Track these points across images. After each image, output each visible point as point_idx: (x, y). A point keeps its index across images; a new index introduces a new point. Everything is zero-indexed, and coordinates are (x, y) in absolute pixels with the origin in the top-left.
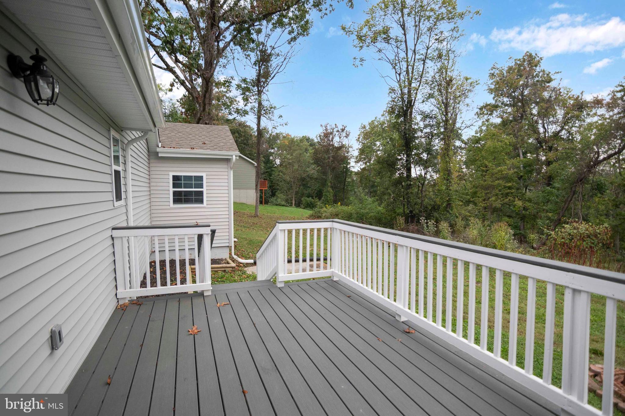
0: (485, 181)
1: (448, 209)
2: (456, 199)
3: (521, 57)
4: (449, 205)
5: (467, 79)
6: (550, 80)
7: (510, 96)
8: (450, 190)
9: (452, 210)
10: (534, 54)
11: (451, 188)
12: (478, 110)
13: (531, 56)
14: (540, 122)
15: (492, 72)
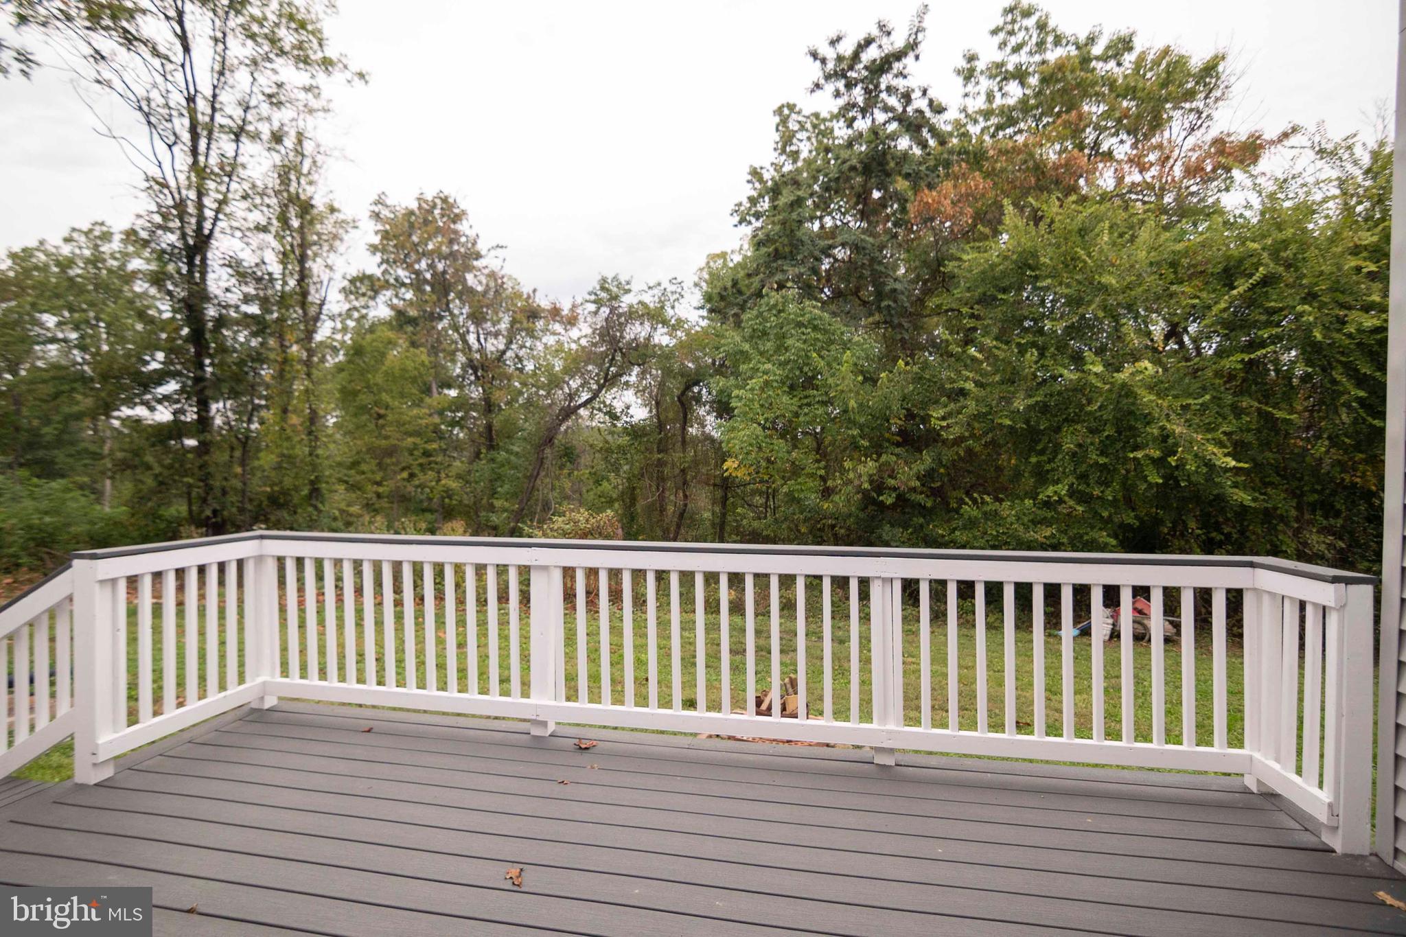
0: (387, 438)
1: (314, 502)
2: (330, 476)
3: (430, 199)
4: (315, 492)
5: (333, 210)
6: (478, 256)
7: (409, 267)
8: (317, 456)
9: (322, 502)
10: (451, 200)
11: (320, 452)
12: (346, 283)
13: (445, 200)
14: (472, 328)
15: (377, 210)
